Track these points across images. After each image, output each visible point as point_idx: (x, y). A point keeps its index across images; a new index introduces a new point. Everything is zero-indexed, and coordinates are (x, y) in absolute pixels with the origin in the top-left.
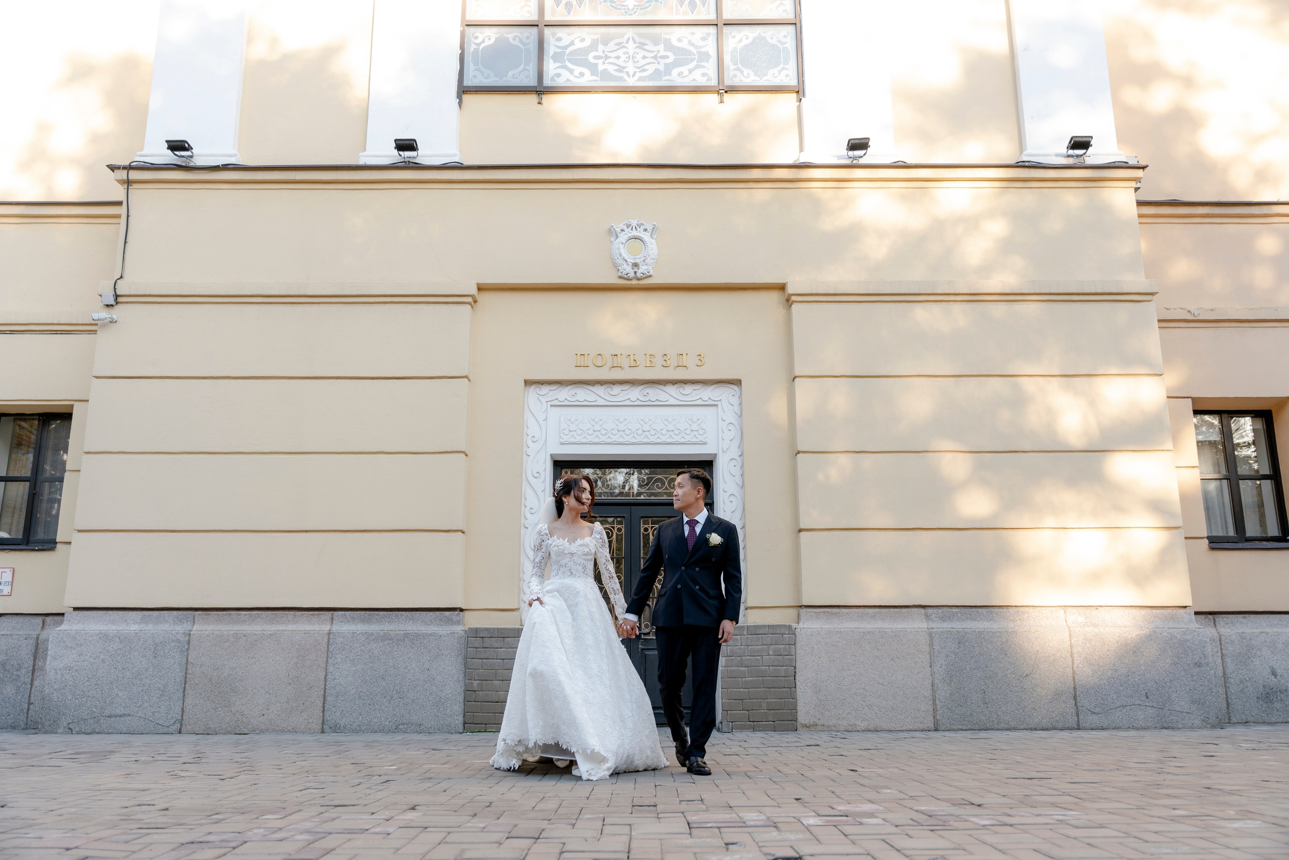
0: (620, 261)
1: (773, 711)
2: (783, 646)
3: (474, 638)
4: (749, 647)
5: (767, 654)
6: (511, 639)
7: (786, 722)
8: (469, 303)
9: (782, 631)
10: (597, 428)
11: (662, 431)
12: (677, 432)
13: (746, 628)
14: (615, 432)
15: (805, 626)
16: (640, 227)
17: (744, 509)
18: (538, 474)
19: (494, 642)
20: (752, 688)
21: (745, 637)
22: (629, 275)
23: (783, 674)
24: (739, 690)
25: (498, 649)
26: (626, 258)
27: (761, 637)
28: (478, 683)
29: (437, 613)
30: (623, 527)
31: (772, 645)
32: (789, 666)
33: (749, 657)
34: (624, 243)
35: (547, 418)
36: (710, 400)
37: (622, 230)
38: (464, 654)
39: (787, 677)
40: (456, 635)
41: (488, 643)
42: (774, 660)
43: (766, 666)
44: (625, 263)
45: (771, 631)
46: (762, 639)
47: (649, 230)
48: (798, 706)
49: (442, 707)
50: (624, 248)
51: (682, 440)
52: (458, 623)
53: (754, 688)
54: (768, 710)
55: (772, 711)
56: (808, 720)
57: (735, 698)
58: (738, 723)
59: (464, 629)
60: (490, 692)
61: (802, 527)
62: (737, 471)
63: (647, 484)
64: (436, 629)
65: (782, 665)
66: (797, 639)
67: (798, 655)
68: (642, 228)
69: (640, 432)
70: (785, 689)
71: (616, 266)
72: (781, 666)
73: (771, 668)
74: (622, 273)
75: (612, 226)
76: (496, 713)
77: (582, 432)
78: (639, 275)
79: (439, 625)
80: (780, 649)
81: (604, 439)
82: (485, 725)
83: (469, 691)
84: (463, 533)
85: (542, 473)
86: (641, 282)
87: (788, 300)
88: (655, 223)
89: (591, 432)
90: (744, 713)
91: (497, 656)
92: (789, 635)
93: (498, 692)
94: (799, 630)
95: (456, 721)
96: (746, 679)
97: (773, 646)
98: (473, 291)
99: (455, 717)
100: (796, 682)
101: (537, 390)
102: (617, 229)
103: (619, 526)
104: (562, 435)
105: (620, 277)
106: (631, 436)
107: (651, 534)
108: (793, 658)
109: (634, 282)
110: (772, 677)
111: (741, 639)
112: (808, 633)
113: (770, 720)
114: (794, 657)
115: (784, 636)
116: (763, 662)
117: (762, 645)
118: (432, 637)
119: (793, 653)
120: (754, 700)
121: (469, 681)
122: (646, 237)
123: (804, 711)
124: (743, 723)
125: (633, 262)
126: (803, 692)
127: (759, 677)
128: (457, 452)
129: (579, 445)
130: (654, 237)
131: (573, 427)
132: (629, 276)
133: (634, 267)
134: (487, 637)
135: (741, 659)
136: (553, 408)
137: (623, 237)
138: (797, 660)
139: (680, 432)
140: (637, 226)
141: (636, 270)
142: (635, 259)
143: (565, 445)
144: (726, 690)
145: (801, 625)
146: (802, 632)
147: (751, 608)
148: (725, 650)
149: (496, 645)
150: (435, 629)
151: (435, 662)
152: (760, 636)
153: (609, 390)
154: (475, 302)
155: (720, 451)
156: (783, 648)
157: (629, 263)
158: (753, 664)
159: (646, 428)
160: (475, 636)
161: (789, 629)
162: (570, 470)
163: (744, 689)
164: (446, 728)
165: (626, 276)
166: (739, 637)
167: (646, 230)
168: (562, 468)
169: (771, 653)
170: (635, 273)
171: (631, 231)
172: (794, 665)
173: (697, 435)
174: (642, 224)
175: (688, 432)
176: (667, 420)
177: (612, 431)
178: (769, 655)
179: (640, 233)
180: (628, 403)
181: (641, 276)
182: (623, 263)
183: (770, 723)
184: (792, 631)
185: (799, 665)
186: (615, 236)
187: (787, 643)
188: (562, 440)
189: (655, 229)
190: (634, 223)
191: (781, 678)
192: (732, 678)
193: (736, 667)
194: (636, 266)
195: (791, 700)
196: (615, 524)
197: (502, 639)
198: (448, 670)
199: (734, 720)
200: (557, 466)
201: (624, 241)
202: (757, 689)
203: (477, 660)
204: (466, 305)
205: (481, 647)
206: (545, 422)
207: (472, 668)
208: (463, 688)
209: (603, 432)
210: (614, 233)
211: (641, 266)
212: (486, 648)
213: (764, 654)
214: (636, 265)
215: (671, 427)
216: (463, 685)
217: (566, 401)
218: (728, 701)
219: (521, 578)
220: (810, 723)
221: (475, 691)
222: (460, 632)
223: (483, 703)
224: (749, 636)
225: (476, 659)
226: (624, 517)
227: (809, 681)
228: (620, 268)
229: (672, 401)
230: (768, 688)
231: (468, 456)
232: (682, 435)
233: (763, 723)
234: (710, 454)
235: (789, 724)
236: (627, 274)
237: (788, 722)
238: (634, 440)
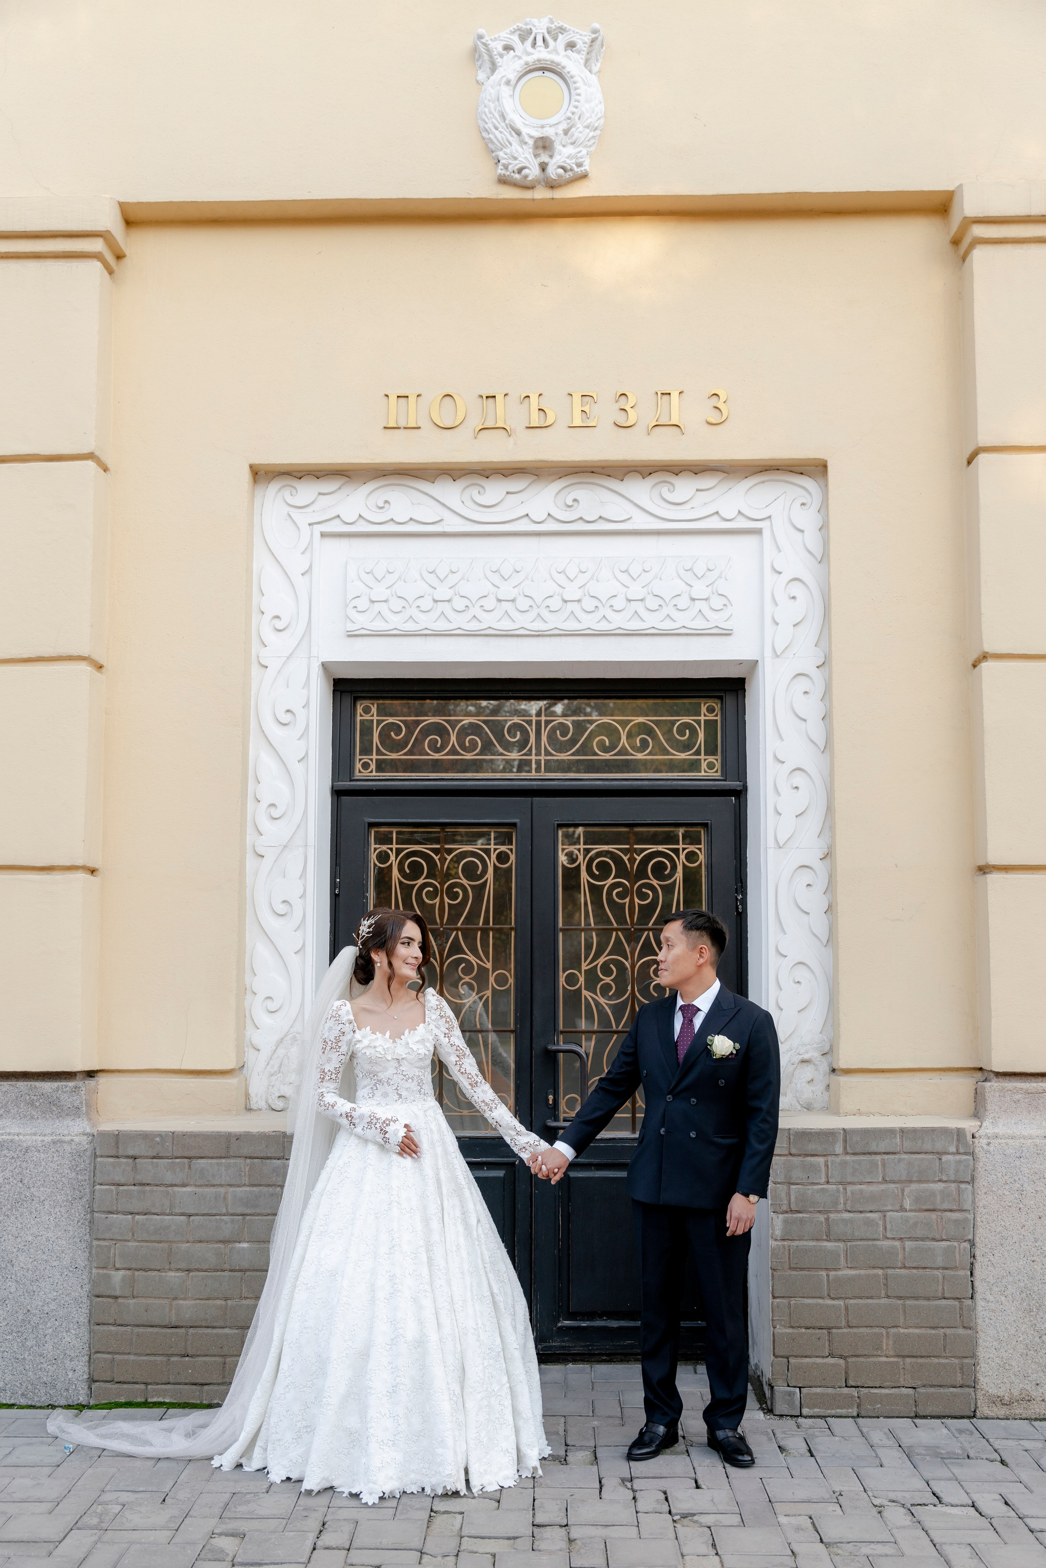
0: (502, 135)
1: (913, 1360)
2: (941, 1185)
3: (111, 1160)
4: (850, 1188)
5: (897, 1207)
6: (210, 1161)
7: (946, 1390)
8: (97, 256)
9: (939, 1146)
10: (443, 592)
11: (613, 602)
12: (653, 603)
13: (841, 1137)
14: (489, 603)
15: (1000, 1129)
16: (555, 40)
17: (830, 809)
18: (289, 715)
19: (163, 1170)
20: (855, 1298)
21: (838, 1160)
22: (525, 172)
23: (940, 1262)
24: (820, 1301)
25: (176, 1189)
26: (519, 125)
27: (883, 1160)
28: (124, 1276)
29: (22, 1085)
30: (511, 850)
31: (911, 1182)
32: (955, 1239)
33: (846, 1215)
34: (513, 82)
35: (311, 567)
36: (740, 518)
37: (508, 48)
38: (88, 1197)
39: (951, 1269)
40: (68, 1148)
41: (148, 1170)
42: (915, 1224)
43: (893, 1239)
44: (514, 139)
45: (908, 1145)
46: (884, 1165)
47: (580, 45)
48: (980, 1349)
49: (32, 1336)
50: (512, 96)
51: (668, 625)
52: (75, 1112)
53: (861, 1298)
54: (898, 1356)
55: (908, 1360)
56: (1008, 1385)
57: (809, 1325)
58: (818, 1390)
59: (88, 1130)
60: (157, 1301)
61: (993, 858)
62: (811, 708)
63: (573, 741)
64: (17, 1130)
65: (938, 1237)
66: (980, 1165)
67: (981, 1210)
68: (562, 40)
69: (556, 603)
70: (944, 1302)
71: (490, 150)
72: (934, 1239)
73: (908, 1244)
74: (506, 167)
75: (480, 37)
76: (173, 1355)
77: (404, 603)
78: (553, 172)
79: (25, 1116)
80: (933, 1194)
81: (461, 622)
82: (143, 1387)
83: (102, 1297)
84: (93, 871)
85: (301, 714)
86: (559, 194)
87: (956, 242)
88: (596, 25)
89: (426, 603)
90: (833, 1365)
91: (171, 1206)
92: (958, 1157)
93: (175, 1302)
94: (984, 1141)
95: (70, 1374)
96: (840, 1273)
97: (914, 1186)
98: (111, 222)
99: (67, 1362)
100: (976, 1284)
101: (286, 493)
102: (492, 45)
103: (503, 848)
104: (352, 613)
105: (503, 181)
106: (533, 614)
107: (583, 868)
108: (966, 1220)
109: (541, 194)
110: (910, 1268)
111: (827, 1166)
112: (1008, 1152)
113: (902, 1383)
114: (971, 1217)
115: (945, 1158)
116: (885, 1229)
117: (885, 1181)
118: (6, 1152)
119: (967, 1206)
120: (862, 1330)
121: (101, 1271)
122: (572, 64)
123: (997, 1360)
124: (830, 1390)
125: (537, 134)
126: (993, 1311)
127: (874, 1268)
128: (70, 658)
129: (397, 638)
130: (595, 69)
131: (380, 591)
132: (526, 177)
133: (540, 151)
134: (147, 1157)
135: (827, 1219)
136: (330, 543)
137: (510, 66)
138: (979, 1223)
139: (662, 603)
140: (547, 37)
141: (544, 158)
142: (543, 127)
143: (360, 639)
144: (785, 1301)
145: (988, 1128)
146: (991, 1148)
147: (848, 1072)
148: (783, 1195)
149: (169, 1178)
150: (15, 1130)
151: (13, 1218)
152: (878, 1157)
153: (474, 492)
154: (119, 257)
155: (768, 653)
156: (942, 1192)
157: (527, 139)
158: (857, 1234)
159: (572, 592)
160: (113, 1153)
161: (958, 1140)
162: (376, 702)
163: (833, 1299)
164: (43, 1391)
165: (517, 176)
166: (821, 1160)
167: (571, 46)
168: (356, 699)
169: (907, 1204)
170: (543, 170)
171: (530, 49)
172: (970, 1237)
173: (706, 611)
174: (562, 30)
175: (683, 602)
176: (626, 571)
177: (482, 602)
178: (902, 1209)
179: (557, 54)
180: (524, 526)
181: (559, 176)
182: (511, 139)
183: (904, 1391)
184: (966, 1145)
185: (983, 1236)
186: (488, 65)
187: (952, 1178)
188: (350, 627)
189: (598, 42)
190: (540, 26)
191: (936, 1272)
192: (802, 1269)
193: (813, 1240)
194: (544, 147)
195: (961, 1331)
196: (492, 842)
197: (186, 1160)
198: (48, 1240)
199: (806, 1383)
200: (342, 692)
201: (513, 77)
202: (870, 1301)
203: (120, 1216)
204: (90, 260)
205: (131, 1181)
206: (307, 577)
207: (107, 1236)
208: (87, 1288)
209: (459, 604)
210: (486, 57)
211: (558, 147)
212: (144, 1185)
213: (889, 1208)
214: (544, 145)
215: (636, 591)
216: (86, 1281)
217: (362, 521)
218: (790, 1331)
219: (248, 987)
220: (1011, 1394)
221: (116, 1297)
222: (77, 1139)
223: (137, 1330)
224: (848, 1158)
225: (118, 1213)
226: (514, 825)
227: (1010, 1279)
228: (501, 154)
229: (641, 522)
230: (900, 1298)
231: (104, 670)
232: (665, 611)
233: (883, 1391)
234: (740, 663)
235: (954, 1395)
236: (520, 171)
237: (952, 1390)
238: (539, 626)
